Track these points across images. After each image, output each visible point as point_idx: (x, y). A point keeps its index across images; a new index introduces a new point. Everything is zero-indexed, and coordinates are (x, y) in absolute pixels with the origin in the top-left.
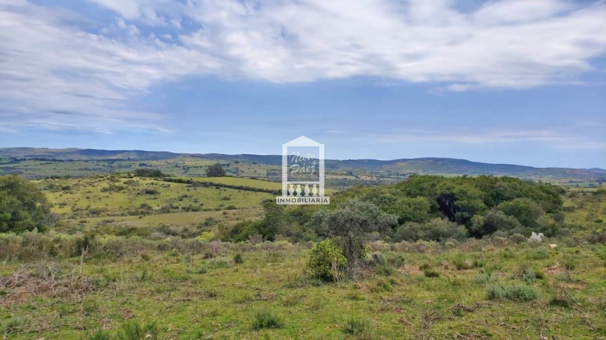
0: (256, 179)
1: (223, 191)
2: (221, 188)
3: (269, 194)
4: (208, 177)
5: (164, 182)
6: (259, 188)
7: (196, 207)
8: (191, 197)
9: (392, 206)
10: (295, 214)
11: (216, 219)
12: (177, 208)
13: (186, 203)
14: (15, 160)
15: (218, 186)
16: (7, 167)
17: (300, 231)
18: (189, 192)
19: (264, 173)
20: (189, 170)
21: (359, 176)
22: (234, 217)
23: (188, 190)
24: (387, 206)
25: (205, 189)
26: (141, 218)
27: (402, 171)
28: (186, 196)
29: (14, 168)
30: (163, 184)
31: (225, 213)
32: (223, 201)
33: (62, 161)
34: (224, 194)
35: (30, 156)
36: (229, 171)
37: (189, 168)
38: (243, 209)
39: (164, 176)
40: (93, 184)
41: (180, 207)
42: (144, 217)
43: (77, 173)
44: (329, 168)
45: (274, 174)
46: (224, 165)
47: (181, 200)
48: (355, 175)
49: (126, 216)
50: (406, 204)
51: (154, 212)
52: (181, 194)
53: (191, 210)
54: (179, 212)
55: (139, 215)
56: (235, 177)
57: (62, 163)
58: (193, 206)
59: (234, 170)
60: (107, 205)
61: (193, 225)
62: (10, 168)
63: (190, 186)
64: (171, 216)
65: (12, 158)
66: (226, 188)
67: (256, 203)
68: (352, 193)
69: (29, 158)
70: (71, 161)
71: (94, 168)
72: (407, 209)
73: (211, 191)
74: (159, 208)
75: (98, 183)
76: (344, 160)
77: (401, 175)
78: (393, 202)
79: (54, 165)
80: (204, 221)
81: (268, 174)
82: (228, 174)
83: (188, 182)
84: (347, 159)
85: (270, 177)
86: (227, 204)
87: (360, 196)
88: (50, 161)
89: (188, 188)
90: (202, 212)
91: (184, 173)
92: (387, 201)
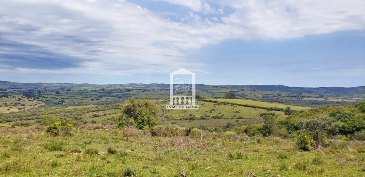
0: (255, 100)
1: (235, 108)
2: (234, 106)
3: (264, 110)
4: (226, 99)
5: (201, 102)
6: (258, 106)
7: (220, 116)
8: (216, 110)
9: (352, 119)
10: (284, 123)
11: (233, 124)
12: (209, 116)
13: (214, 114)
14: (129, 90)
15: (232, 104)
16: (124, 94)
17: (287, 133)
18: (215, 107)
19: (260, 96)
20: (215, 95)
21: (328, 99)
22: (243, 123)
23: (215, 106)
24: (348, 119)
25: (225, 106)
26: (190, 121)
27: (362, 95)
28: (214, 110)
29: (127, 94)
30: (201, 103)
31: (237, 121)
32: (235, 114)
33: (149, 90)
34: (236, 109)
35: (134, 88)
36: (238, 95)
37: (214, 94)
38: (248, 119)
39: (201, 98)
40: (165, 103)
41: (211, 116)
42: (191, 121)
43: (156, 96)
44: (305, 93)
45: (268, 97)
46: (235, 92)
47: (211, 112)
48: (325, 98)
49: (182, 120)
50: (362, 118)
51: (196, 119)
52: (211, 109)
53: (217, 118)
54: (210, 119)
55: (189, 120)
56: (242, 99)
57: (149, 91)
58: (218, 116)
59: (241, 95)
60: (172, 114)
61: (220, 127)
62: (126, 94)
63: (216, 104)
64: (206, 121)
65: (127, 89)
66: (237, 106)
67: (256, 116)
68: (322, 110)
69: (134, 89)
70: (154, 90)
71: (164, 94)
72: (362, 121)
73: (228, 107)
74: (199, 116)
75: (167, 102)
76: (317, 87)
77: (361, 98)
78: (352, 116)
79: (145, 93)
80: (226, 125)
81: (263, 97)
82: (237, 97)
83: (215, 102)
84: (319, 87)
85: (264, 99)
86: (238, 115)
87: (327, 112)
88: (144, 90)
89: (215, 105)
90: (224, 120)
91: (212, 96)
92: (348, 116)
